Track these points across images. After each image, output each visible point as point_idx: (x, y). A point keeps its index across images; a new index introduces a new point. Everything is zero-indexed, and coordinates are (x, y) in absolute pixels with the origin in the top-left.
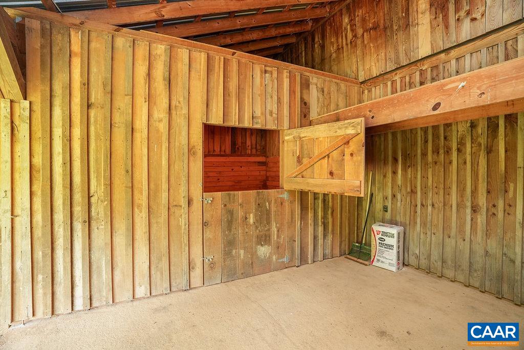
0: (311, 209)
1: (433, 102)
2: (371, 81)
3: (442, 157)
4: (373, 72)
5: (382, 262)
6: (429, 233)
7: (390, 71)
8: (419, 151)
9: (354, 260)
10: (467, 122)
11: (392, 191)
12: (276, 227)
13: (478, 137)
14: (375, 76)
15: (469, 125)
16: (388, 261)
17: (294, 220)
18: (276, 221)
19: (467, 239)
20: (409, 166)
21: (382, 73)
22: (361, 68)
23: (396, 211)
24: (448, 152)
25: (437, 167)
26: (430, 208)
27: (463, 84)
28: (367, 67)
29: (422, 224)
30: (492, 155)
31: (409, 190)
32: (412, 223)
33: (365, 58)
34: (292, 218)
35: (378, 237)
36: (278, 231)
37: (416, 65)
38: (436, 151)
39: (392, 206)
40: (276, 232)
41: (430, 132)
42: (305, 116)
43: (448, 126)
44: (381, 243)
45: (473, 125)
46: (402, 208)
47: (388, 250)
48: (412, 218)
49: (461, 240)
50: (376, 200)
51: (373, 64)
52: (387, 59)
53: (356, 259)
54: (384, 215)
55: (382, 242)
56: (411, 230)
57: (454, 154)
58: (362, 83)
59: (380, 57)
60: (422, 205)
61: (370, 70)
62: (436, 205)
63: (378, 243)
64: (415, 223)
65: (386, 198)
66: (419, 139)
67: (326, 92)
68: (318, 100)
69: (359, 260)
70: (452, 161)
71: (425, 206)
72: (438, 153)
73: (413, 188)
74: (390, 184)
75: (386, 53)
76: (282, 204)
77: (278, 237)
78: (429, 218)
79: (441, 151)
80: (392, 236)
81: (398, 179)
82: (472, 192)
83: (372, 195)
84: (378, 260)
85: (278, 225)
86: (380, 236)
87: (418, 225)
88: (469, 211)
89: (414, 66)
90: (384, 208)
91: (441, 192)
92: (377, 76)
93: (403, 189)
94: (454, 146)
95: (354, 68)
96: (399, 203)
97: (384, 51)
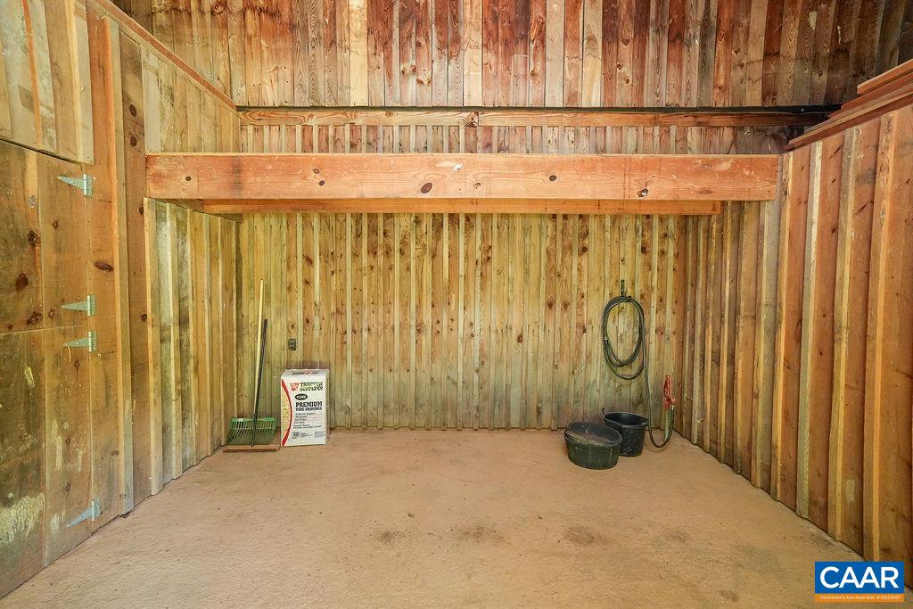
0: (155, 366)
1: (422, 181)
2: (261, 112)
3: (381, 259)
4: (266, 95)
5: (304, 435)
6: (364, 371)
7: (300, 108)
8: (349, 249)
9: (244, 451)
10: (411, 214)
11: (304, 313)
12: (61, 431)
13: (422, 236)
14: (271, 105)
15: (413, 219)
16: (313, 431)
17: (112, 401)
18: (59, 415)
19: (413, 369)
20: (332, 272)
21: (286, 104)
22: (237, 79)
23: (312, 345)
24: (387, 253)
25: (373, 274)
26: (365, 334)
27: (460, 166)
28: (254, 81)
29: (354, 360)
30: (437, 259)
31: (333, 309)
32: (338, 361)
33: (248, 62)
34: (108, 398)
35: (293, 395)
36: (68, 442)
37: (345, 114)
38: (373, 251)
39: (303, 339)
40: (60, 448)
41: (365, 221)
42: (134, 142)
43: (388, 216)
44: (301, 404)
45: (418, 221)
46: (322, 339)
47: (312, 412)
48: (338, 353)
49: (405, 371)
50: (273, 331)
51: (267, 81)
52: (296, 84)
53: (249, 447)
54: (289, 356)
55: (303, 401)
56: (338, 372)
57: (397, 255)
58: (239, 109)
59: (280, 73)
60: (354, 331)
61: (260, 90)
62: (373, 329)
63: (294, 405)
64: (344, 359)
65: (293, 326)
66: (349, 230)
67: (177, 102)
68: (163, 113)
69: (256, 447)
70: (394, 265)
71: (358, 333)
72: (375, 253)
73: (340, 306)
74: (300, 303)
75: (293, 72)
76: (77, 365)
77: (68, 456)
78: (365, 349)
79: (380, 252)
80: (319, 387)
81: (314, 293)
82: (417, 307)
83: (265, 323)
84: (296, 434)
85: (66, 426)
86: (298, 392)
87: (349, 362)
88: (413, 331)
89: (342, 114)
90: (289, 344)
91: (381, 310)
92: (274, 108)
93: (323, 307)
94: (397, 246)
95: (222, 74)
96: (316, 333)
97: (289, 65)
